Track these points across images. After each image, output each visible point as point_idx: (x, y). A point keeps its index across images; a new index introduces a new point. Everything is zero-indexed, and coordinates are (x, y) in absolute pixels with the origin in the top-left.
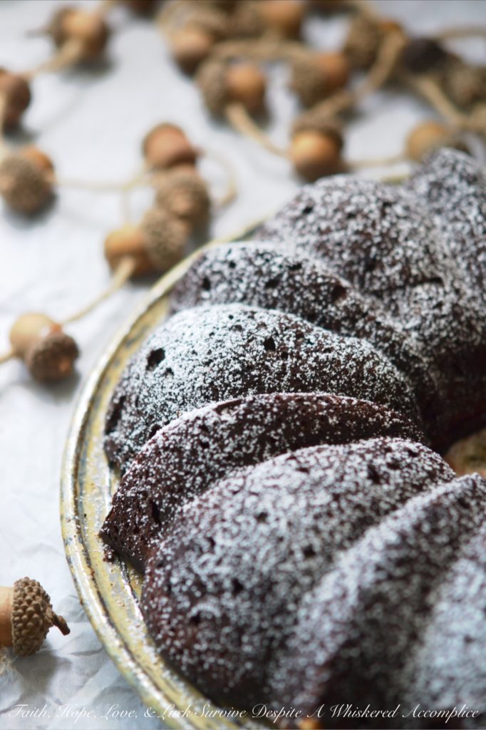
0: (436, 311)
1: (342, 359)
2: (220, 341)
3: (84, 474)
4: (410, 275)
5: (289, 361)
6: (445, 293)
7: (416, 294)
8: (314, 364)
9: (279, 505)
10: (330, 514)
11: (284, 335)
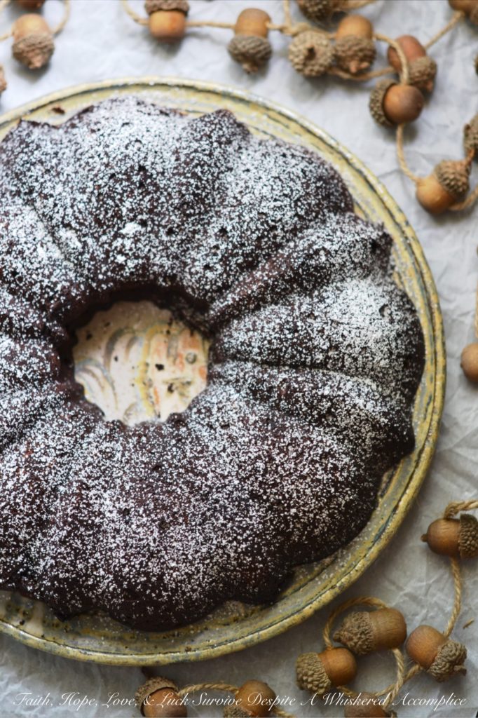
0: (221, 406)
1: (266, 325)
2: (345, 314)
3: (418, 281)
4: (242, 421)
5: (297, 313)
6: (218, 420)
7: (236, 413)
8: (282, 315)
9: (270, 188)
10: (241, 192)
11: (305, 329)
